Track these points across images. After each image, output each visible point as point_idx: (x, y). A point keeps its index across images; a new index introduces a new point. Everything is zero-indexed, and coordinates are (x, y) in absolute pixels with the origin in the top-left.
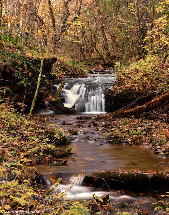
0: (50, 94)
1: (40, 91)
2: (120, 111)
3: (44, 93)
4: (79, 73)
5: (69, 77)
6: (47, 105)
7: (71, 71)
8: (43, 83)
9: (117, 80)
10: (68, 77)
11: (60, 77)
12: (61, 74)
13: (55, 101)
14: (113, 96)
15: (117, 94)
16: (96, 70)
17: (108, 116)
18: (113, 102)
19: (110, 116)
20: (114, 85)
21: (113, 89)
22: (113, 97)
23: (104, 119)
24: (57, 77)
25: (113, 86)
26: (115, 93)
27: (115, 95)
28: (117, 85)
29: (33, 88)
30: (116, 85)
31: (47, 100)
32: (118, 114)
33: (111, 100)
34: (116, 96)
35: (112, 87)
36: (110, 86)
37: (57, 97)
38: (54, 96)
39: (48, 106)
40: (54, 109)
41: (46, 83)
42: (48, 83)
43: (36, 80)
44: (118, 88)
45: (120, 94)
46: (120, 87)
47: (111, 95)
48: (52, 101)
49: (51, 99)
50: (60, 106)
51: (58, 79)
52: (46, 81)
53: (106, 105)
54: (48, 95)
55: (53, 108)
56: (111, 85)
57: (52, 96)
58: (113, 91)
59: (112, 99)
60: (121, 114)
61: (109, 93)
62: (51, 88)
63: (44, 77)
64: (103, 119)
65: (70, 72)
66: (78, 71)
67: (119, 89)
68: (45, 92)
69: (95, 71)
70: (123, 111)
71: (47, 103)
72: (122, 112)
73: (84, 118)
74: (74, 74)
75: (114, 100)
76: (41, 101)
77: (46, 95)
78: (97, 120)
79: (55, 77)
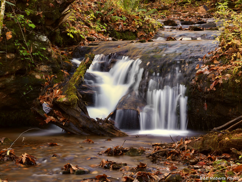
0: (57, 85)
1: (34, 76)
2: (214, 137)
3: (44, 81)
4: (140, 27)
5: (113, 40)
6: (48, 112)
7: (120, 24)
8: (41, 56)
9: (220, 48)
10: (110, 39)
11: (89, 40)
12: (93, 32)
13: (66, 102)
14: (208, 90)
15: (217, 85)
16: (185, 20)
17: (186, 146)
18: (207, 105)
19: (191, 147)
20: (212, 62)
21: (207, 72)
22: (207, 93)
23: (172, 157)
24: (84, 39)
25: (209, 65)
26: (213, 84)
27: (212, 86)
28: (218, 62)
29: (16, 68)
30: (215, 62)
31: (48, 100)
32: (208, 144)
33: (203, 99)
34: (215, 89)
35: (207, 67)
36: (203, 63)
37: (71, 93)
38: (63, 90)
39: (50, 114)
40: (63, 121)
41: (50, 55)
42: (54, 56)
43: (23, 50)
44: (222, 68)
45: (225, 85)
46: (224, 68)
47: (204, 87)
48: (59, 103)
49: (57, 98)
50: (77, 115)
51: (84, 44)
52: (49, 50)
53: (189, 113)
54: (52, 86)
55: (61, 120)
56: (205, 61)
57: (60, 87)
58: (209, 77)
59: (206, 96)
60: (216, 143)
61: (197, 81)
62: (62, 69)
63: (45, 40)
64: (170, 157)
65: (118, 25)
66: (136, 23)
67: (223, 73)
68: (46, 77)
69: (182, 21)
70: (221, 137)
71: (46, 106)
72: (220, 140)
73: (126, 151)
74: (128, 30)
75: (209, 101)
76: (34, 102)
77: (48, 87)
78: (154, 159)
79: (78, 39)
